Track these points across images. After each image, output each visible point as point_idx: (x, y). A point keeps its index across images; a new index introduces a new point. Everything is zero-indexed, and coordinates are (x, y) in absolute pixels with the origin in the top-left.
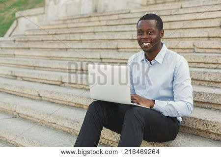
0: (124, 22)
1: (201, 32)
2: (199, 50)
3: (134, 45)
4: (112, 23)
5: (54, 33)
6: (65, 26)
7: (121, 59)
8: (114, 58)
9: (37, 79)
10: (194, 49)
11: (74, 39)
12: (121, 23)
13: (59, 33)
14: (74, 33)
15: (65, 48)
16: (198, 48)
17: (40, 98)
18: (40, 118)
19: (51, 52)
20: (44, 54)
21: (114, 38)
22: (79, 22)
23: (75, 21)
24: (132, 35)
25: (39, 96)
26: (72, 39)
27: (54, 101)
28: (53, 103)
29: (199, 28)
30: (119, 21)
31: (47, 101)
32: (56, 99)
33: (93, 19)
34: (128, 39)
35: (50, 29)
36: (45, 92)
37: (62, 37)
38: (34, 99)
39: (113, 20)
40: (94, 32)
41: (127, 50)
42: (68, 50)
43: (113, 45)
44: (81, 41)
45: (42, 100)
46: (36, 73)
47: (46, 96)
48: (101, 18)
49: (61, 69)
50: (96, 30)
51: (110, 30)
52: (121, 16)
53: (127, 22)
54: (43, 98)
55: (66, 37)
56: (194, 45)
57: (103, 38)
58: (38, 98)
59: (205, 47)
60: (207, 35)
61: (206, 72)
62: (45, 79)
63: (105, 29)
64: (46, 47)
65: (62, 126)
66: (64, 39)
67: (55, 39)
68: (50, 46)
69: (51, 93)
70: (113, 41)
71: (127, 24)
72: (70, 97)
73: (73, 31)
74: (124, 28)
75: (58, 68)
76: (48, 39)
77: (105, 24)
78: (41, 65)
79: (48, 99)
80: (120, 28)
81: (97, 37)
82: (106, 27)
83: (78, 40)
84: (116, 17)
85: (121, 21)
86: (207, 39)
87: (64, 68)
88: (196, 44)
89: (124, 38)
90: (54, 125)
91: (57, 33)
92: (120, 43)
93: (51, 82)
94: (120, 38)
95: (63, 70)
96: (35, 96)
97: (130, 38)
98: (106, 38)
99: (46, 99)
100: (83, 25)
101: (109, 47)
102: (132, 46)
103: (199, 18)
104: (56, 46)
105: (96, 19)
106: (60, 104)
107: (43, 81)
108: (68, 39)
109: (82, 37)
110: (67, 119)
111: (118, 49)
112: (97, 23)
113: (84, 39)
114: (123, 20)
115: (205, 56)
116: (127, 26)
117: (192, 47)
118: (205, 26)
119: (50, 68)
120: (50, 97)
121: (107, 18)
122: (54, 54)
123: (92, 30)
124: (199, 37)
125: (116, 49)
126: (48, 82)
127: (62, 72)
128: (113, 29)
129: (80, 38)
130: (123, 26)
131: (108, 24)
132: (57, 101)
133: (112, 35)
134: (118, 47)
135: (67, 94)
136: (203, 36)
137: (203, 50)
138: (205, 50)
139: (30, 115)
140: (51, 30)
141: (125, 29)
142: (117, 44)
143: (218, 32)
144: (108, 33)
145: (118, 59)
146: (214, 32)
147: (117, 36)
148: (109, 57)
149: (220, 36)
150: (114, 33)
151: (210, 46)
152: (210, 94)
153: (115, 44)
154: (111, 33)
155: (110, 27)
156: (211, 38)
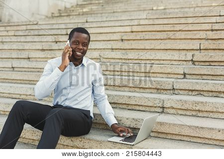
0: (32, 33)
1: (106, 44)
3: (45, 55)
4: (21, 33)
7: (34, 68)
8: (26, 67)
10: (100, 59)
12: (29, 34)
16: (103, 58)
21: (24, 48)
24: (43, 46)
29: (104, 41)
30: (27, 31)
34: (39, 50)
39: (22, 30)
40: (2, 42)
41: (38, 60)
43: (24, 55)
48: (8, 28)
50: (4, 40)
51: (19, 40)
52: (29, 27)
53: (36, 33)
57: (12, 48)
59: (109, 57)
60: (110, 47)
63: (14, 39)
70: (23, 51)
71: (36, 35)
74: (33, 39)
77: (13, 34)
80: (29, 39)
81: (6, 47)
82: (15, 37)
84: (24, 28)
85: (29, 32)
86: (111, 50)
88: (102, 55)
89: (34, 48)
92: (32, 53)
94: (30, 48)
97: (41, 48)
98: (16, 48)
101: (20, 57)
102: (43, 56)
103: (102, 32)
111: (29, 58)
112: (5, 33)
114: (32, 31)
115: (110, 65)
116: (36, 37)
117: (99, 57)
121: (15, 28)
124: (104, 49)
125: (27, 59)
128: (23, 39)
130: (33, 37)
131: (16, 35)
133: (22, 45)
134: (29, 57)
136: (107, 47)
138: (109, 60)
142: (29, 54)
143: (119, 45)
144: (18, 43)
145: (31, 68)
146: (117, 45)
147: (27, 46)
148: (21, 66)
149: (122, 48)
150: (23, 43)
151: (114, 57)
152: (116, 96)
153: (26, 54)
154: (20, 43)
155: (19, 37)
156: (114, 50)
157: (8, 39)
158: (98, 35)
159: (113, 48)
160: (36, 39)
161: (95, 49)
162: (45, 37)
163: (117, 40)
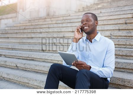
0: (67, 21)
1: (114, 26)
2: (114, 37)
4: (60, 22)
5: (23, 28)
6: (30, 24)
9: (14, 56)
10: (111, 37)
12: (65, 22)
13: (27, 28)
14: (36, 28)
15: (31, 37)
16: (113, 36)
17: (17, 68)
18: (18, 80)
19: (22, 40)
20: (18, 41)
21: (61, 31)
22: (39, 22)
23: (36, 21)
24: (73, 29)
25: (17, 66)
26: (35, 31)
27: (26, 69)
29: (113, 24)
30: (63, 20)
31: (22, 69)
32: (27, 68)
33: (47, 20)
34: (70, 31)
36: (20, 64)
37: (29, 31)
38: (13, 69)
39: (60, 20)
40: (49, 28)
42: (33, 38)
44: (41, 33)
45: (18, 69)
46: (14, 53)
47: (21, 66)
48: (52, 19)
49: (30, 50)
50: (50, 26)
51: (58, 26)
52: (64, 18)
53: (69, 21)
54: (19, 68)
55: (32, 31)
56: (111, 34)
57: (54, 31)
58: (16, 68)
59: (117, 35)
60: (118, 29)
62: (20, 56)
63: (55, 25)
64: (19, 36)
65: (32, 85)
67: (24, 32)
68: (22, 36)
69: (25, 64)
70: (61, 33)
72: (37, 67)
73: (36, 27)
75: (27, 49)
76: (20, 32)
77: (55, 23)
78: (17, 48)
79: (22, 68)
80: (64, 25)
81: (50, 30)
83: (38, 33)
84: (62, 18)
85: (65, 21)
86: (118, 31)
87: (32, 49)
88: (112, 34)
89: (67, 31)
90: (27, 84)
91: (25, 28)
92: (66, 34)
93: (23, 58)
94: (65, 31)
95: (31, 50)
96: (14, 66)
97: (71, 31)
98: (56, 31)
99: (21, 68)
100: (41, 23)
101: (59, 36)
104: (25, 36)
105: (49, 20)
106: (30, 71)
107: (18, 57)
108: (33, 31)
109: (42, 30)
110: (36, 80)
111: (64, 37)
112: (50, 22)
113: (43, 31)
114: (66, 21)
115: (119, 41)
117: (110, 35)
118: (116, 23)
119: (23, 49)
120: (24, 67)
121: (56, 19)
122: (24, 41)
123: (48, 26)
124: (113, 30)
126: (21, 58)
127: (30, 51)
128: (61, 25)
129: (40, 31)
130: (67, 24)
132: (28, 70)
133: (60, 29)
134: (64, 36)
135: (35, 65)
136: (115, 29)
137: (116, 37)
138: (117, 37)
139: (12, 79)
140: (22, 27)
141: (68, 26)
142: (64, 34)
143: (124, 26)
144: (58, 28)
145: (65, 43)
146: (122, 26)
147: (63, 30)
150: (61, 28)
151: (121, 35)
152: (124, 63)
153: (62, 34)
155: (58, 24)
156: (120, 30)
157: (52, 26)
159: (120, 29)
160: (69, 25)
161: (107, 30)
162: (74, 23)
163: (122, 24)
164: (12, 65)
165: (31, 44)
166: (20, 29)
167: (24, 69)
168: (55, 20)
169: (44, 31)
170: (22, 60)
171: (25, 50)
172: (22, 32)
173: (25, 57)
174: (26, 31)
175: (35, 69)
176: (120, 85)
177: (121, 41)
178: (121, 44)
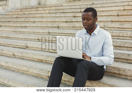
0: (60, 11)
1: (108, 18)
2: (107, 29)
3: (69, 25)
4: (53, 12)
5: (16, 17)
6: (22, 13)
7: (62, 33)
8: (57, 32)
9: (10, 45)
10: (104, 28)
11: (30, 21)
12: (58, 12)
13: (19, 17)
14: (29, 17)
15: (25, 26)
16: (107, 27)
17: (14, 56)
18: (17, 68)
19: (16, 28)
20: (12, 29)
21: (55, 21)
22: (31, 11)
23: (28, 10)
24: (66, 19)
25: (14, 55)
26: (28, 20)
27: (24, 58)
28: (23, 59)
29: (105, 16)
30: (56, 10)
31: (19, 58)
32: (25, 57)
33: (39, 9)
34: (64, 22)
35: (12, 14)
36: (18, 53)
38: (10, 57)
39: (53, 10)
40: (42, 17)
41: (64, 28)
42: (27, 27)
44: (34, 22)
45: (15, 57)
46: (9, 42)
47: (18, 55)
48: (45, 9)
50: (43, 16)
51: (52, 16)
52: (57, 8)
53: (62, 11)
54: (16, 56)
55: (25, 20)
56: (104, 26)
57: (48, 21)
58: (13, 56)
59: (111, 27)
60: (111, 20)
61: (114, 41)
62: (16, 44)
63: (49, 15)
64: (12, 25)
65: (31, 73)
66: (23, 21)
67: (17, 21)
68: (15, 25)
69: (22, 53)
71: (62, 13)
72: (34, 55)
73: (29, 16)
74: (60, 15)
75: (23, 38)
76: (13, 20)
77: (48, 12)
78: (11, 36)
79: (19, 57)
80: (58, 15)
81: (44, 20)
83: (32, 22)
84: (54, 8)
85: (58, 11)
86: (111, 22)
87: (27, 38)
88: (106, 25)
89: (61, 21)
90: (26, 72)
92: (60, 24)
93: (19, 47)
94: (59, 21)
95: (26, 39)
96: (10, 55)
97: (65, 21)
98: (50, 20)
99: (18, 57)
100: (34, 12)
101: (53, 26)
102: (67, 26)
103: (104, 10)
104: (19, 25)
105: (42, 9)
106: (28, 60)
107: (14, 46)
108: (26, 21)
109: (35, 20)
110: (36, 69)
111: (58, 27)
112: (43, 12)
113: (36, 21)
114: (59, 10)
115: (112, 32)
116: (62, 14)
118: (109, 15)
119: (17, 38)
120: (21, 56)
121: (49, 8)
122: (19, 30)
123: (41, 16)
124: (106, 21)
125: (57, 27)
126: (17, 47)
128: (54, 15)
129: (34, 20)
131: (50, 12)
132: (26, 58)
133: (54, 19)
134: (59, 26)
135: (33, 54)
136: (108, 20)
137: (109, 29)
138: (111, 28)
139: (10, 67)
140: (14, 15)
142: (58, 24)
144: (51, 18)
145: (60, 33)
146: (115, 18)
147: (57, 20)
148: (54, 32)
149: (119, 20)
151: (114, 27)
152: (119, 53)
153: (57, 24)
154: (52, 18)
155: (52, 14)
156: (113, 22)
157: (45, 15)
158: (102, 12)
159: (113, 20)
160: (62, 15)
162: (68, 13)
163: (115, 15)
164: (9, 53)
165: (25, 33)
166: (12, 18)
167: (22, 58)
168: (48, 10)
169: (38, 20)
170: (19, 49)
171: (20, 39)
172: (15, 20)
173: (21, 46)
174: (19, 20)
175: (33, 57)
176: (115, 73)
177: (115, 33)
178: (114, 35)
